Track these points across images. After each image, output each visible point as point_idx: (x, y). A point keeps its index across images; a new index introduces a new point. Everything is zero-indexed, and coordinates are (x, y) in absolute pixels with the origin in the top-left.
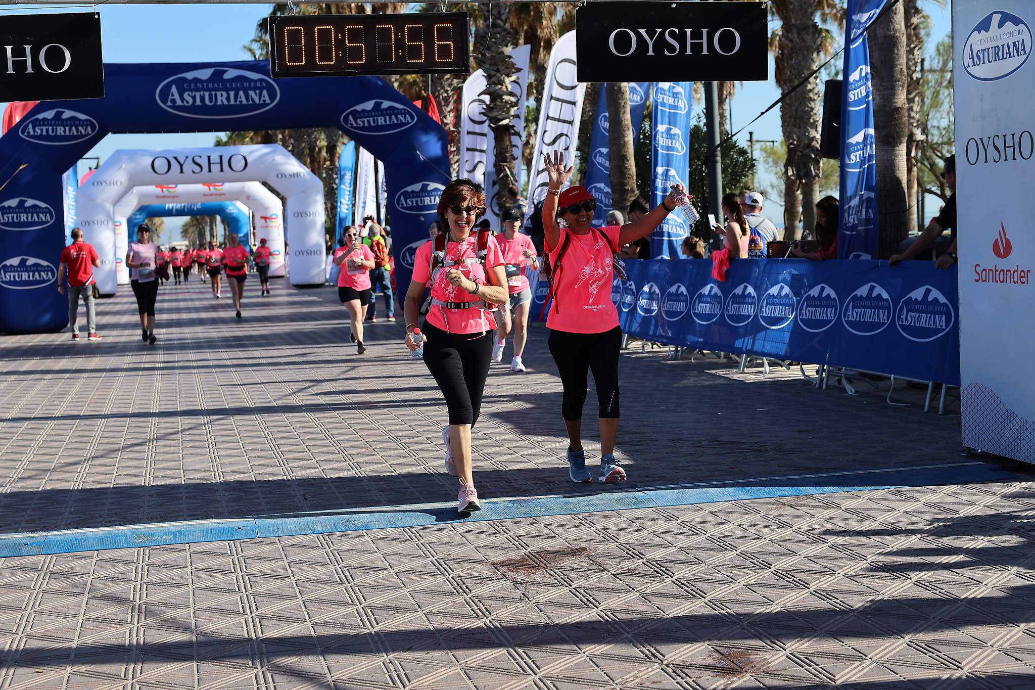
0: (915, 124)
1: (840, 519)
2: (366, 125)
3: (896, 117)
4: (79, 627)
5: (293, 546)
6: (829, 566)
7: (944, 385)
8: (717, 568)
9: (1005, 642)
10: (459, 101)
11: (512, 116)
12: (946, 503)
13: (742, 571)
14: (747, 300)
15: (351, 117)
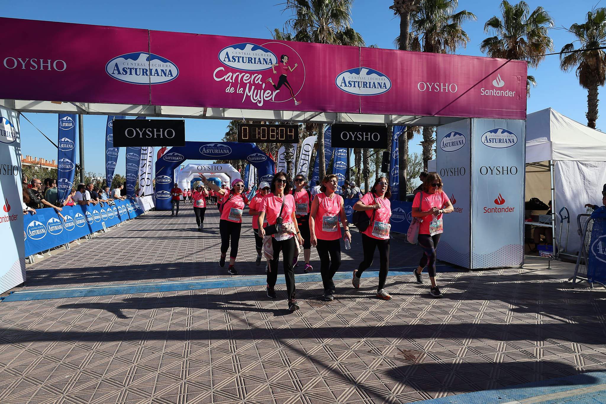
3: (404, 162)
11: (292, 158)
15: (250, 157)
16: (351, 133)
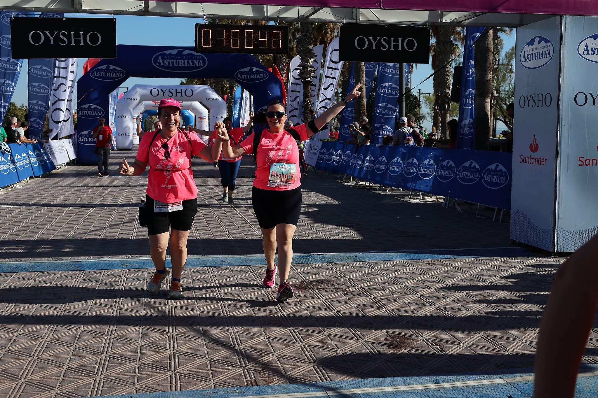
0: (494, 89)
1: (452, 271)
2: (246, 78)
3: (487, 84)
4: (90, 307)
5: (195, 272)
6: (445, 295)
7: (502, 210)
8: (393, 293)
9: (529, 338)
10: (288, 69)
11: (312, 77)
12: (502, 266)
13: (404, 296)
14: (413, 165)
15: (239, 74)
16: (371, 38)
